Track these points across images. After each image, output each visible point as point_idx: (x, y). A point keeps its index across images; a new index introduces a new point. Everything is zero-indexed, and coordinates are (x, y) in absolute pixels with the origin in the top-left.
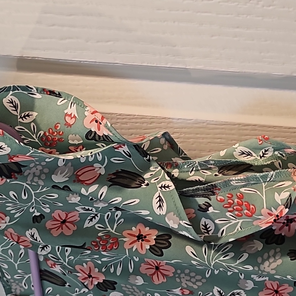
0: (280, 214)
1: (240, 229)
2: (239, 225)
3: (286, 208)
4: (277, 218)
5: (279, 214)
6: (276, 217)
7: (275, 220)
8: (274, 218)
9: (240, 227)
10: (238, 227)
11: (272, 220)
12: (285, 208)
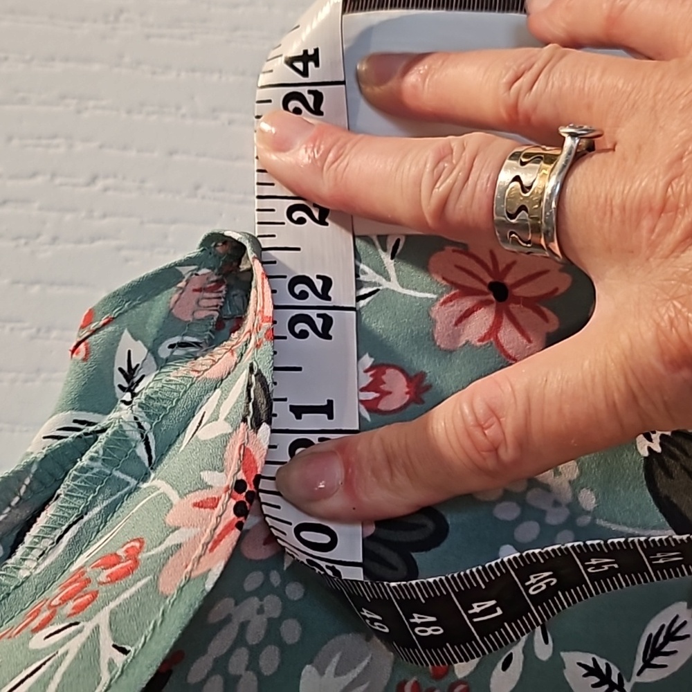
0: (245, 472)
1: (120, 658)
2: (106, 641)
3: (256, 425)
4: (242, 497)
5: (241, 476)
6: (235, 494)
7: (240, 510)
8: (233, 503)
9: (114, 646)
10: (107, 652)
11: (230, 515)
12: (251, 432)
